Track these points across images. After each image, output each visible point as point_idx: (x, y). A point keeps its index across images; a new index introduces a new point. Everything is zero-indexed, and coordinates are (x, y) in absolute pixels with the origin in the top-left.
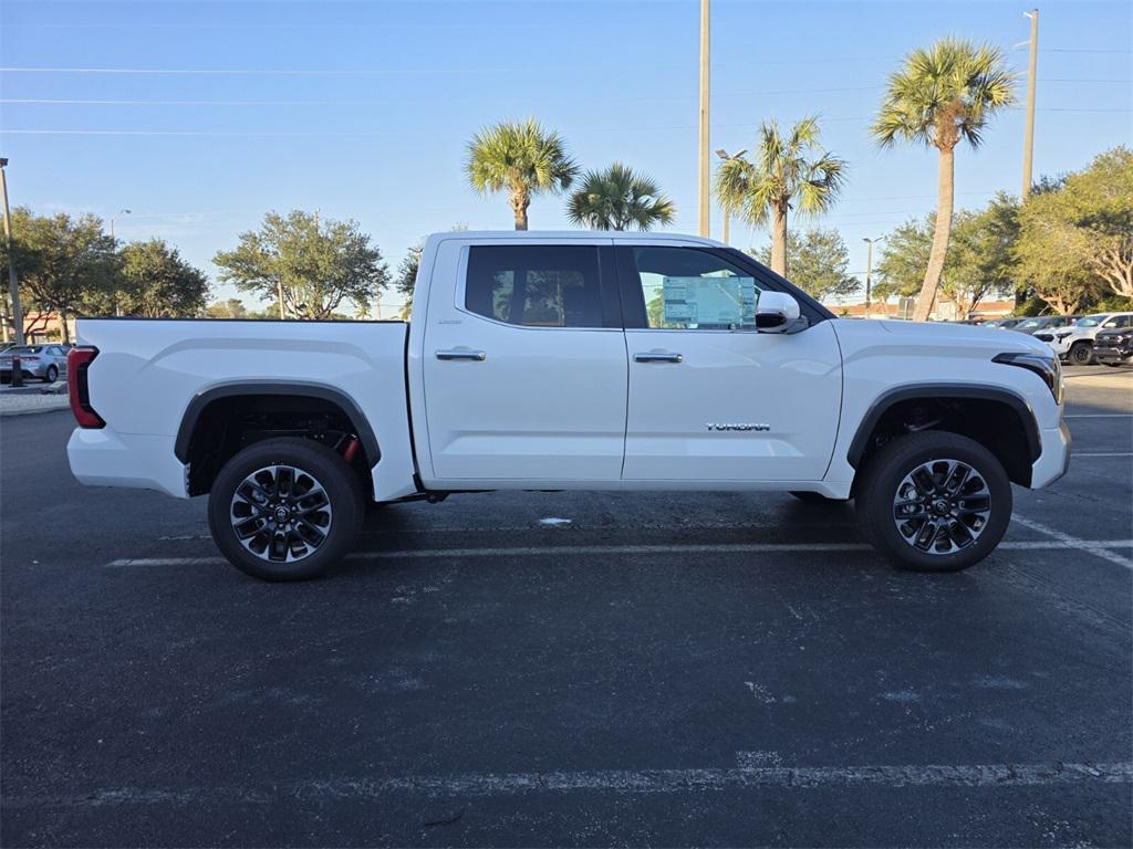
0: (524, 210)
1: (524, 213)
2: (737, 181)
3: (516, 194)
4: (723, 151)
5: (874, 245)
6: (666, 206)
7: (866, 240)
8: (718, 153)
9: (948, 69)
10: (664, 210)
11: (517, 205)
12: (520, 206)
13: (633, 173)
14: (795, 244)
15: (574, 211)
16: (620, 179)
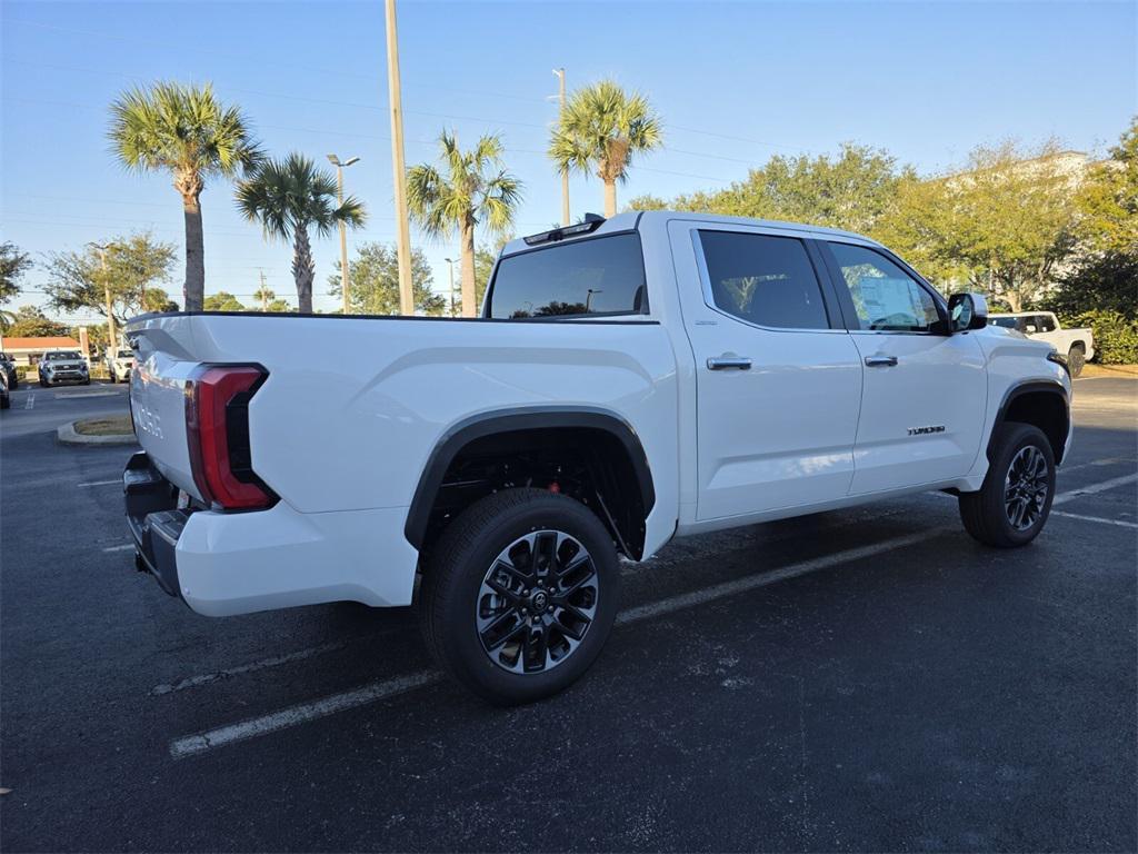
0: (197, 195)
1: (197, 199)
2: (424, 188)
3: (185, 175)
4: (335, 157)
5: (454, 265)
6: (356, 207)
7: (448, 260)
8: (329, 157)
9: (612, 109)
10: (356, 211)
11: (188, 189)
12: (193, 190)
13: (314, 167)
14: (382, 260)
15: (246, 203)
16: (300, 171)
